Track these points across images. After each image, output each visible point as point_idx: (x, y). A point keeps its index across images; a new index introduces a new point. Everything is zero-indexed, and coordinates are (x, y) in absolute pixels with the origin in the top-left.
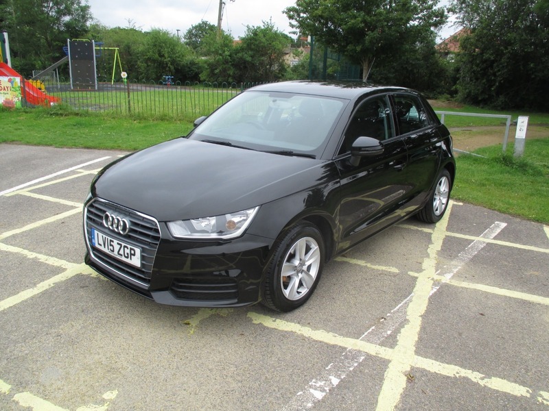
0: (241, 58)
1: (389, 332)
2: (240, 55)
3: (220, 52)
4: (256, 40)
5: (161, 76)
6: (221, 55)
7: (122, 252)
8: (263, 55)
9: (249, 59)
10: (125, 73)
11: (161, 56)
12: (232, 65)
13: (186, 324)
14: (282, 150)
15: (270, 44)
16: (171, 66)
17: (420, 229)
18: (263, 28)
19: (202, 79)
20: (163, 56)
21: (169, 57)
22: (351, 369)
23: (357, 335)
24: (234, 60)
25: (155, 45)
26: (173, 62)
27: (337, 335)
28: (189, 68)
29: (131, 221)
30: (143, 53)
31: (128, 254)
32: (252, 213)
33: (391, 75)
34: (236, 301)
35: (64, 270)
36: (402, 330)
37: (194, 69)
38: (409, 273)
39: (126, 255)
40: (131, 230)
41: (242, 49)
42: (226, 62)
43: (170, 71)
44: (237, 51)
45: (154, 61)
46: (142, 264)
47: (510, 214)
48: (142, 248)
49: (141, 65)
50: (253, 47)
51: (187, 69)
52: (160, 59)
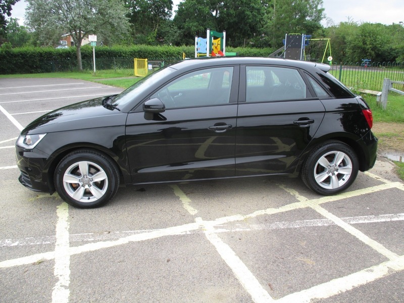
1: (91, 240)
10: (331, 57)
11: (365, 43)
19: (398, 62)
20: (366, 44)
21: (370, 44)
26: (374, 49)
27: (68, 228)
28: (389, 53)
32: (42, 137)
37: (394, 54)
43: (370, 55)
45: (359, 48)
49: (348, 51)
51: (387, 54)
52: (363, 46)
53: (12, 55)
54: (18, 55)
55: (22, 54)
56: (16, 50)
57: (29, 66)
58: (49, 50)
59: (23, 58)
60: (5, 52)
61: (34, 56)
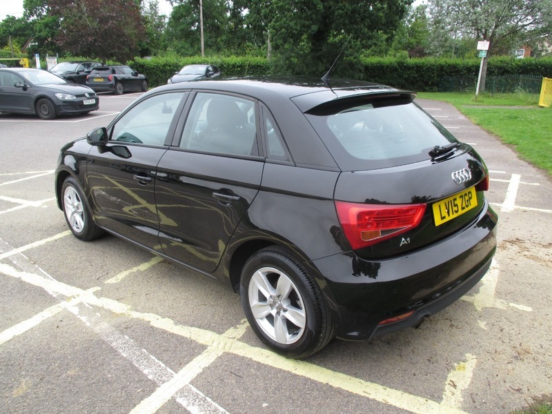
53: (405, 67)
54: (413, 68)
55: (417, 67)
56: (412, 61)
57: (423, 82)
58: (454, 63)
59: (418, 71)
60: (398, 64)
61: (433, 70)
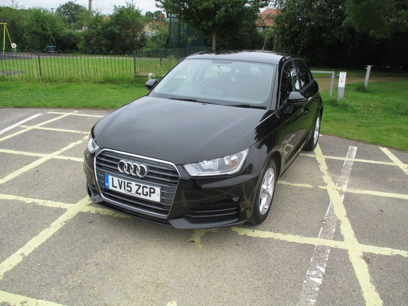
0: (111, 31)
1: (334, 230)
2: (110, 28)
3: (94, 26)
4: (122, 17)
5: (45, 46)
6: (94, 28)
7: (140, 191)
8: (128, 29)
9: (118, 32)
10: (15, 44)
11: (44, 29)
12: (104, 36)
13: (191, 242)
14: (242, 104)
15: (134, 20)
16: (53, 38)
17: (306, 155)
18: (126, 7)
19: (79, 48)
20: (46, 30)
21: (51, 30)
22: (327, 259)
23: (315, 235)
24: (105, 33)
25: (38, 21)
26: (54, 34)
27: (301, 236)
28: (68, 39)
29: (147, 166)
30: (28, 28)
31: (147, 192)
32: (245, 153)
33: (227, 43)
34: (237, 220)
35: (65, 210)
36: (341, 227)
37: (72, 40)
38: (319, 187)
39: (145, 193)
40: (149, 173)
41: (111, 24)
42: (99, 34)
43: (52, 41)
44: (107, 26)
45: (38, 34)
46: (162, 200)
47: (355, 140)
48: (162, 186)
49: (27, 37)
50: (120, 22)
51: (66, 40)
52: (43, 32)
